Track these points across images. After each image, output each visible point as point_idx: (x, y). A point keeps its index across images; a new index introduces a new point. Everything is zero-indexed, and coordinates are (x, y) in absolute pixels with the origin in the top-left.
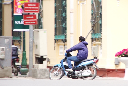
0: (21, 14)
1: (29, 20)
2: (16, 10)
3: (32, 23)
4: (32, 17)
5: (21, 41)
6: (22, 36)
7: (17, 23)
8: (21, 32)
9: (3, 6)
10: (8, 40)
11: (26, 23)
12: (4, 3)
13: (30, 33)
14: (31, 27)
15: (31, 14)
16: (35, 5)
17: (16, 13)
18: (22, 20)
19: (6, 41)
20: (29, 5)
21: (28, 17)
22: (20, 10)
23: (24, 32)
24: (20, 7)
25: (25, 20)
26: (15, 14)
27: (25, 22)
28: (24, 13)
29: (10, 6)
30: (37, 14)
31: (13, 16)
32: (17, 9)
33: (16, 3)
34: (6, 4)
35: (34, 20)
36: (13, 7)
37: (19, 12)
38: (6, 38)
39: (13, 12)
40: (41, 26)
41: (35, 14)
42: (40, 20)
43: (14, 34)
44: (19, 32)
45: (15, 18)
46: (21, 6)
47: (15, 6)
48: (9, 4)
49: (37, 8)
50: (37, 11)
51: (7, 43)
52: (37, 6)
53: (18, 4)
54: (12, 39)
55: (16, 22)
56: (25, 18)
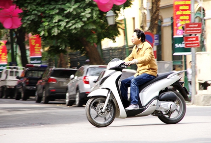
0: (182, 36)
1: (190, 42)
2: (176, 32)
3: (194, 45)
4: (194, 39)
5: (182, 66)
6: (183, 60)
7: (177, 46)
8: (182, 56)
9: (162, 28)
10: (168, 65)
11: (188, 45)
12: (163, 25)
13: (192, 57)
14: (193, 49)
15: (193, 35)
16: (197, 26)
17: (176, 35)
18: (183, 42)
19: (166, 66)
20: (190, 26)
21: (189, 39)
22: (180, 32)
23: (185, 56)
24: (180, 28)
25: (187, 42)
26: (175, 37)
27: (187, 44)
28: (185, 34)
29: (170, 28)
30: (199, 35)
31: (173, 39)
32: (178, 31)
33: (177, 24)
34: (166, 26)
35: (197, 42)
36: (173, 29)
37: (180, 34)
38: (166, 63)
39: (173, 35)
40: (205, 49)
41: (197, 35)
42: (203, 42)
43: (175, 58)
44: (180, 56)
45: (175, 41)
47: (175, 27)
48: (169, 26)
49: (199, 28)
50: (199, 31)
51: (168, 68)
52: (200, 25)
53: (179, 25)
54: (172, 64)
56: (187, 41)
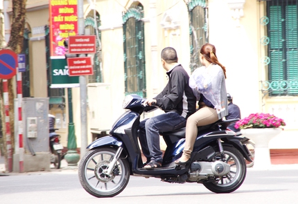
0: (64, 57)
1: (78, 67)
2: (54, 50)
3: (83, 72)
4: (84, 62)
5: (65, 106)
6: (66, 97)
7: (57, 72)
8: (64, 89)
9: (30, 43)
10: (42, 104)
11: (73, 72)
12: (31, 38)
13: (81, 91)
14: (82, 78)
15: (82, 56)
16: (88, 40)
17: (55, 54)
18: (66, 67)
19: (38, 106)
20: (77, 40)
21: (75, 62)
22: (61, 50)
23: (69, 90)
24: (61, 44)
25: (72, 67)
27: (71, 70)
28: (68, 54)
29: (43, 44)
30: (91, 56)
31: (49, 61)
32: (57, 48)
33: (54, 38)
34: (36, 41)
35: (87, 67)
36: (48, 45)
37: (61, 53)
38: (38, 101)
39: (48, 54)
40: (100, 78)
41: (89, 56)
42: (97, 67)
43: (51, 92)
44: (60, 89)
45: (51, 64)
46: (63, 42)
47: (52, 43)
48: (41, 40)
49: (92, 45)
50: (92, 50)
51: (41, 109)
52: (92, 40)
53: (58, 38)
54: (48, 103)
55: (55, 71)
56: (72, 64)
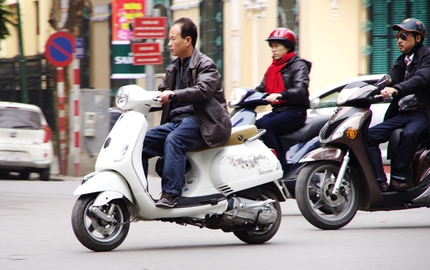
0: (127, 42)
1: (145, 54)
2: (117, 34)
4: (151, 48)
7: (119, 60)
9: (91, 24)
10: (102, 97)
11: (140, 60)
12: (92, 19)
14: (149, 69)
15: (149, 41)
16: (156, 23)
17: (119, 39)
18: (131, 54)
19: (98, 99)
20: (145, 23)
21: (141, 49)
22: (125, 34)
23: (134, 80)
24: (125, 26)
25: (138, 55)
26: (115, 42)
27: (137, 58)
28: (134, 39)
30: (160, 42)
31: (112, 47)
32: (120, 32)
33: (118, 18)
34: (97, 21)
35: (155, 54)
36: (111, 26)
37: (125, 38)
38: (98, 93)
39: (111, 39)
41: (157, 41)
45: (115, 51)
46: (128, 24)
47: (115, 25)
48: (104, 21)
49: (162, 28)
50: (161, 34)
51: (101, 103)
52: (162, 22)
53: (122, 20)
55: (117, 58)
56: (137, 51)
